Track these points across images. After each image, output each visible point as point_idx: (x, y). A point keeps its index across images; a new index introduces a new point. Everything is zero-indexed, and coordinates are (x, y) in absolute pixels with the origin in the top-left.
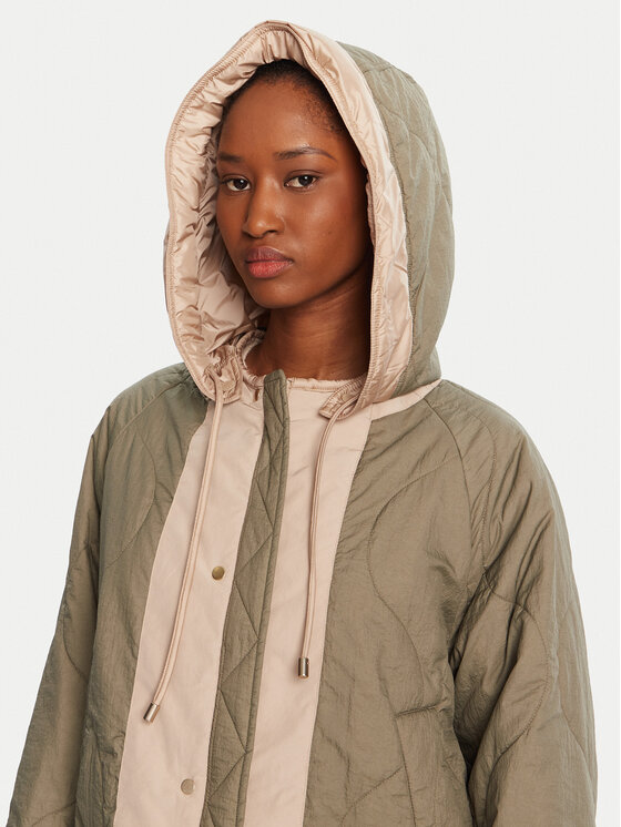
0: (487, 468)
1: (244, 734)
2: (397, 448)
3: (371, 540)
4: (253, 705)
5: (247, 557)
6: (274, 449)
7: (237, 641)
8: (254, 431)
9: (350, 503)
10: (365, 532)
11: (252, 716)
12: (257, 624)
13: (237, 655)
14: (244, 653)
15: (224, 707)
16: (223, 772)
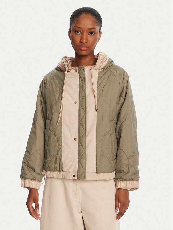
0: (120, 77)
1: (85, 128)
2: (104, 76)
3: (102, 93)
4: (86, 124)
5: (81, 99)
6: (82, 80)
7: (81, 114)
8: (77, 77)
9: (98, 87)
10: (101, 92)
11: (86, 125)
12: (85, 110)
13: (82, 116)
14: (83, 115)
15: (80, 125)
16: (81, 136)
